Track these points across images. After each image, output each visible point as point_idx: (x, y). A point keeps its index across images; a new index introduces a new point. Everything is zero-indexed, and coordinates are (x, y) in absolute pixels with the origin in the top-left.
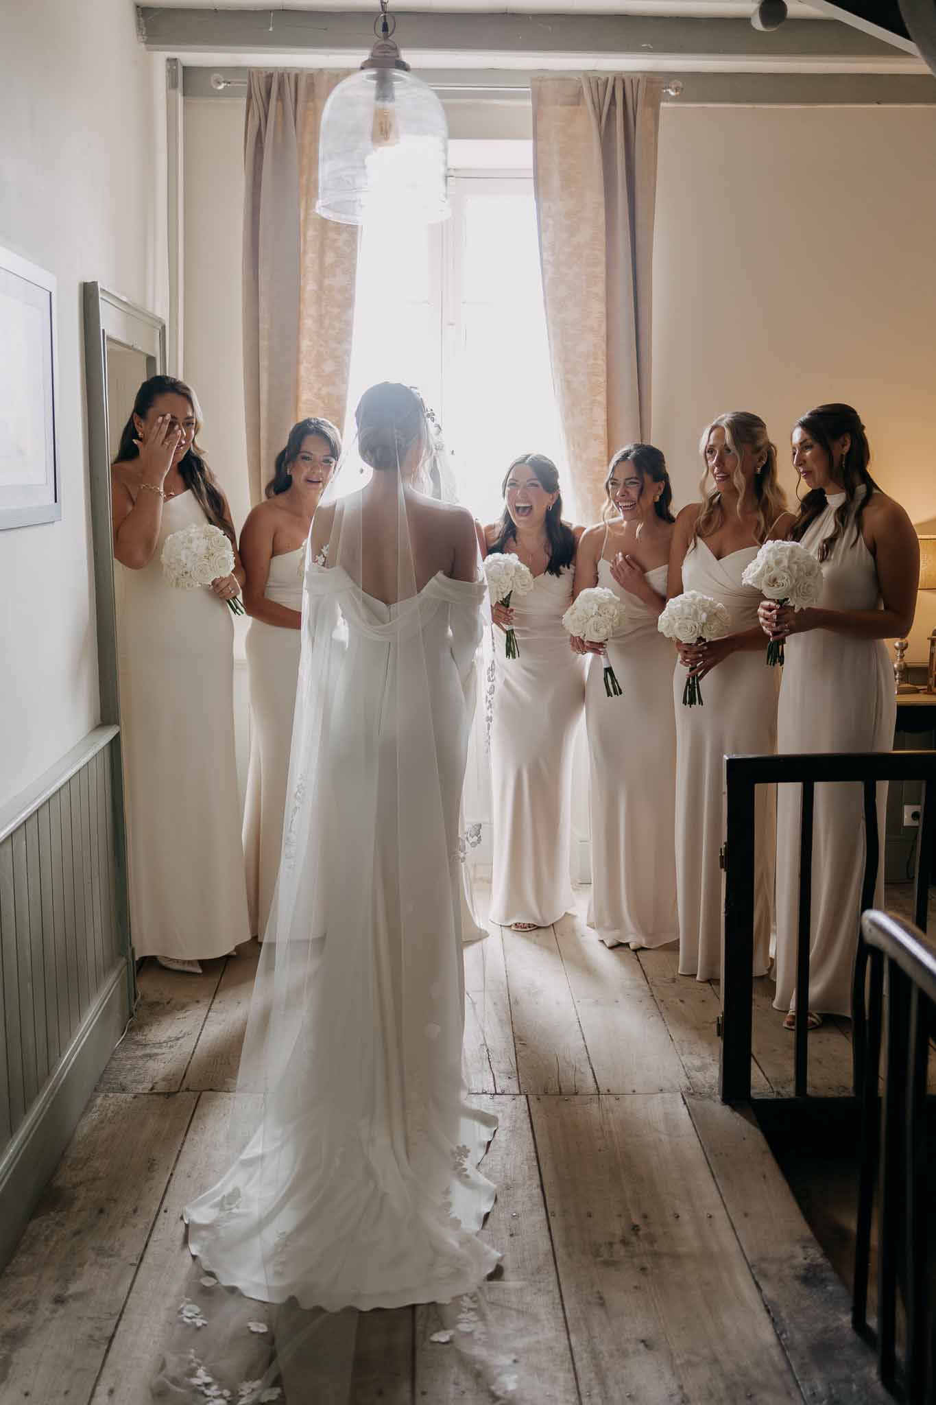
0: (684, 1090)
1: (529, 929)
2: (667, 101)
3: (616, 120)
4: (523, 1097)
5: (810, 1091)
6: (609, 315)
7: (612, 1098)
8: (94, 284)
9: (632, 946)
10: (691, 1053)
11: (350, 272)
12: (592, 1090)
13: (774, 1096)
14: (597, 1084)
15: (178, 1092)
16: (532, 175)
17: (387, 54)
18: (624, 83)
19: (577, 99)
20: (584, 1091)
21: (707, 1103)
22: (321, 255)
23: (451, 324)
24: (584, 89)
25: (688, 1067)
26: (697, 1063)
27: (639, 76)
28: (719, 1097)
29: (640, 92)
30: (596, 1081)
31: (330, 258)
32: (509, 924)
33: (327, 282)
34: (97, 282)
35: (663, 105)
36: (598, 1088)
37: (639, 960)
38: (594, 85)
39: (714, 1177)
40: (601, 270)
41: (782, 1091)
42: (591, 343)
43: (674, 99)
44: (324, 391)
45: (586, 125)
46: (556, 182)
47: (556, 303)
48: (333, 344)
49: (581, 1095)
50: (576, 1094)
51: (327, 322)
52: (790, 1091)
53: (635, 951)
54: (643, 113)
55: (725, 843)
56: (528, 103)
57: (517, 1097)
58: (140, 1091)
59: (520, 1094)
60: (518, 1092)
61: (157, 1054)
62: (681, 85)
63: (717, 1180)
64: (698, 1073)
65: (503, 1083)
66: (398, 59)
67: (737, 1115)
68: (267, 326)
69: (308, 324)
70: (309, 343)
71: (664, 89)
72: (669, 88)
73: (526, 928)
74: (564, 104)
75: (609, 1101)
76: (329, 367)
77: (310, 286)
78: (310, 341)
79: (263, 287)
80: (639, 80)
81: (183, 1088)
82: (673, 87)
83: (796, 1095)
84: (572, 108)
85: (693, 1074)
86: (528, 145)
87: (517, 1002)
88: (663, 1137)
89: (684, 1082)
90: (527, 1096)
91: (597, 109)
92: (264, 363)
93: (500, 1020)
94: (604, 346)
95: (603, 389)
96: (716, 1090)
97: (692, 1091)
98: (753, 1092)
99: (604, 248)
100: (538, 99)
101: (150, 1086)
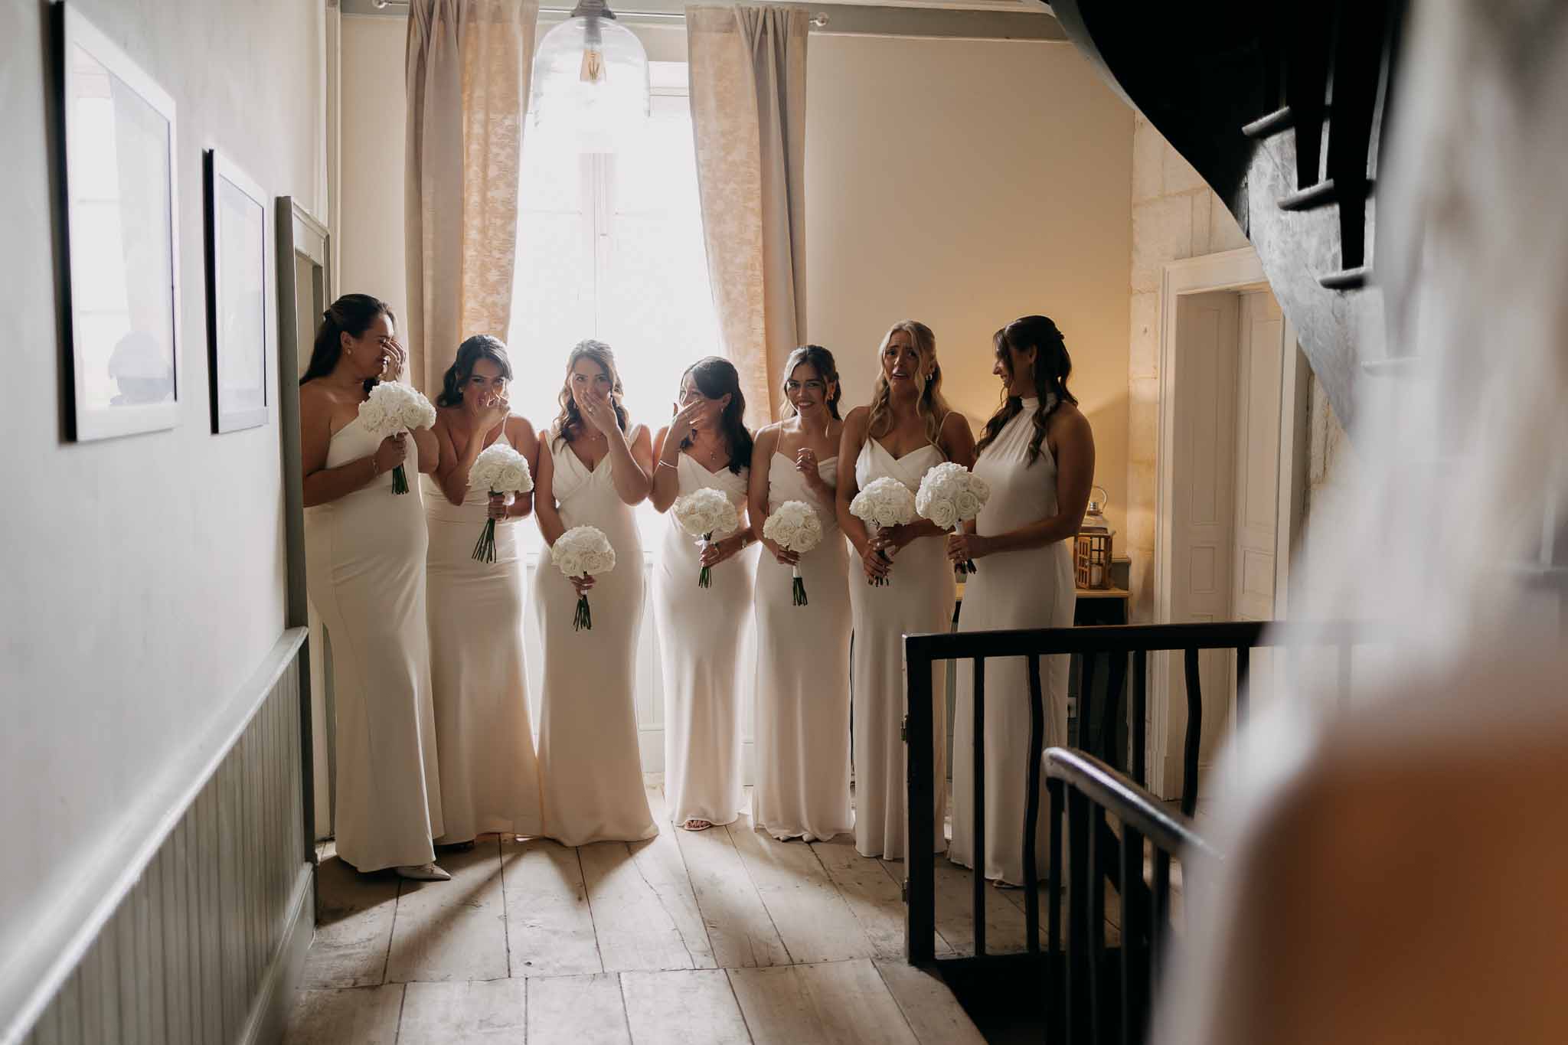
0: (872, 956)
1: (701, 828)
2: (814, 30)
3: (767, 48)
4: (722, 971)
5: (988, 951)
6: (765, 229)
7: (806, 967)
8: (288, 198)
9: (805, 838)
10: (873, 926)
11: (513, 186)
12: (785, 959)
13: (955, 957)
14: (790, 956)
15: (382, 985)
16: (687, 92)
17: (595, 5)
18: (774, 13)
19: (731, 26)
20: (778, 963)
21: (895, 965)
22: (485, 167)
23: (603, 235)
24: (737, 18)
25: (874, 938)
26: (881, 934)
27: (787, 8)
28: (905, 960)
29: (789, 23)
30: (788, 954)
31: (493, 171)
32: (682, 825)
33: (489, 194)
34: (289, 197)
35: (810, 33)
36: (791, 959)
37: (813, 851)
38: (746, 14)
39: (909, 1025)
40: (757, 185)
41: (964, 953)
42: (750, 254)
43: (820, 29)
44: (489, 300)
45: (738, 52)
46: (711, 103)
47: (713, 216)
48: (496, 254)
49: (777, 966)
50: (772, 965)
51: (491, 233)
52: (970, 952)
53: (809, 843)
54: (793, 42)
55: (906, 716)
56: (684, 28)
57: (716, 971)
58: (344, 986)
59: (718, 968)
60: (715, 967)
61: (352, 954)
62: (827, 17)
63: (912, 1026)
64: (883, 942)
65: (701, 960)
66: (605, 8)
67: (922, 973)
68: (431, 236)
69: (472, 234)
70: (474, 253)
71: (811, 20)
72: (816, 19)
73: (698, 827)
74: (717, 31)
75: (804, 970)
76: (493, 276)
77: (473, 199)
78: (475, 251)
79: (427, 198)
80: (788, 12)
81: (387, 981)
82: (820, 18)
83: (976, 954)
84: (726, 35)
85: (878, 942)
86: (684, 66)
87: (701, 892)
88: (858, 995)
89: (872, 950)
90: (725, 970)
91: (750, 37)
92: (428, 273)
93: (688, 909)
94: (760, 258)
95: (761, 297)
96: (902, 954)
97: (880, 957)
98: (936, 954)
99: (758, 166)
100: (693, 27)
101: (352, 981)
